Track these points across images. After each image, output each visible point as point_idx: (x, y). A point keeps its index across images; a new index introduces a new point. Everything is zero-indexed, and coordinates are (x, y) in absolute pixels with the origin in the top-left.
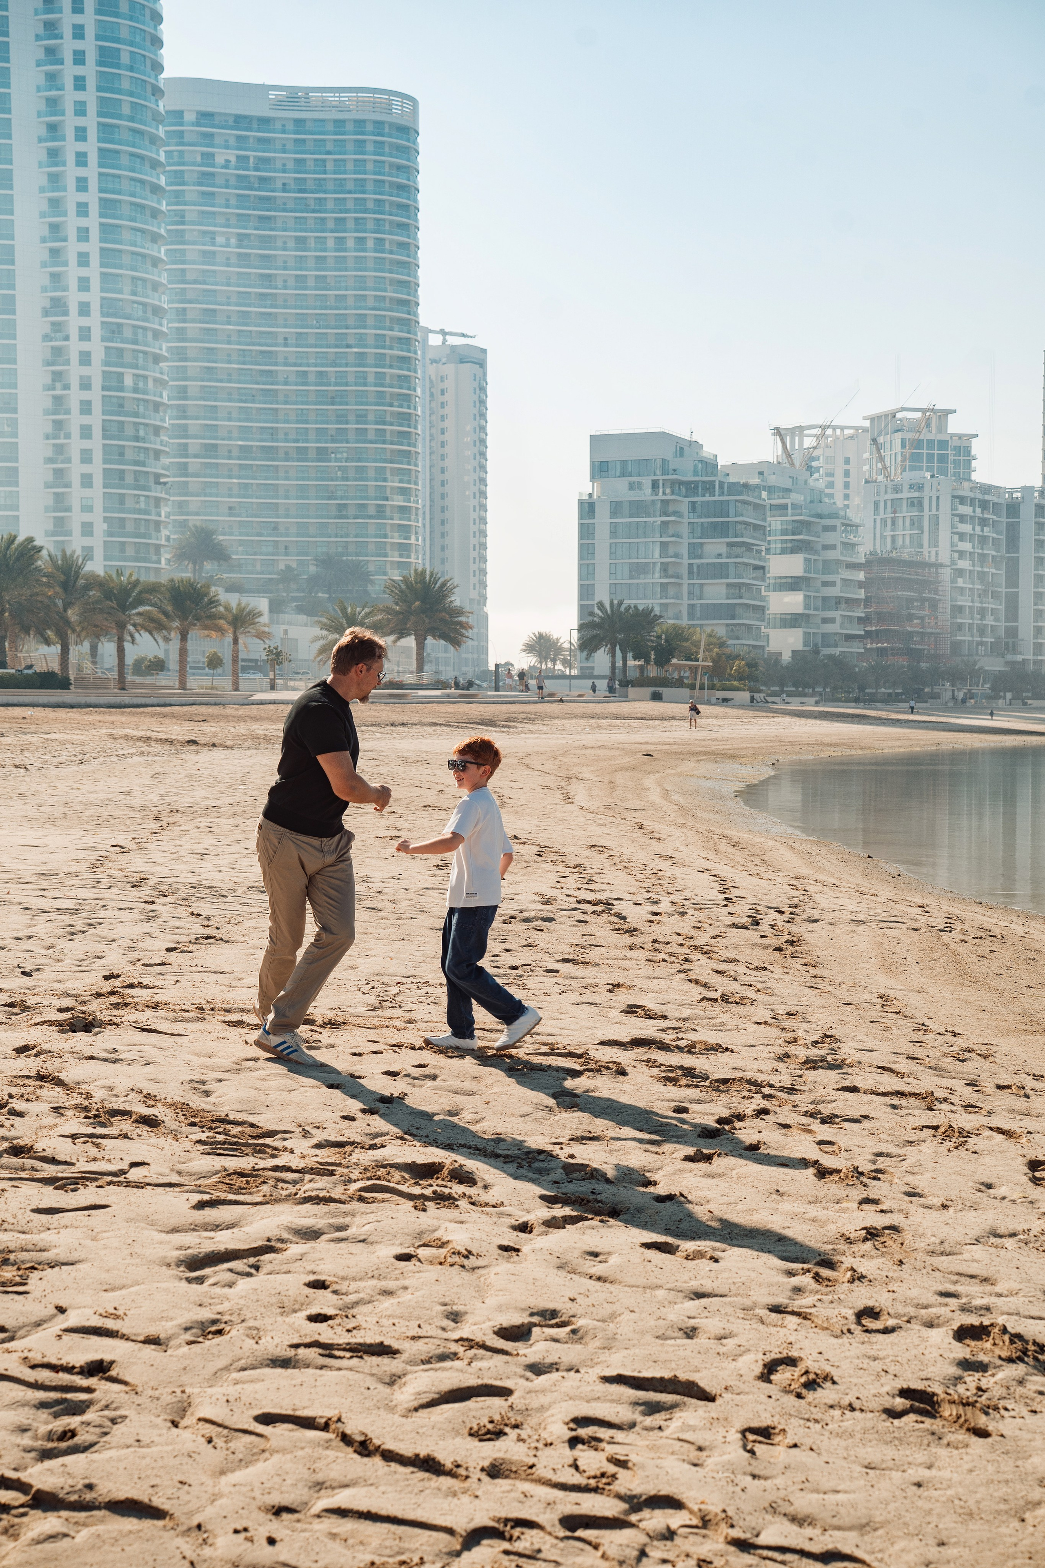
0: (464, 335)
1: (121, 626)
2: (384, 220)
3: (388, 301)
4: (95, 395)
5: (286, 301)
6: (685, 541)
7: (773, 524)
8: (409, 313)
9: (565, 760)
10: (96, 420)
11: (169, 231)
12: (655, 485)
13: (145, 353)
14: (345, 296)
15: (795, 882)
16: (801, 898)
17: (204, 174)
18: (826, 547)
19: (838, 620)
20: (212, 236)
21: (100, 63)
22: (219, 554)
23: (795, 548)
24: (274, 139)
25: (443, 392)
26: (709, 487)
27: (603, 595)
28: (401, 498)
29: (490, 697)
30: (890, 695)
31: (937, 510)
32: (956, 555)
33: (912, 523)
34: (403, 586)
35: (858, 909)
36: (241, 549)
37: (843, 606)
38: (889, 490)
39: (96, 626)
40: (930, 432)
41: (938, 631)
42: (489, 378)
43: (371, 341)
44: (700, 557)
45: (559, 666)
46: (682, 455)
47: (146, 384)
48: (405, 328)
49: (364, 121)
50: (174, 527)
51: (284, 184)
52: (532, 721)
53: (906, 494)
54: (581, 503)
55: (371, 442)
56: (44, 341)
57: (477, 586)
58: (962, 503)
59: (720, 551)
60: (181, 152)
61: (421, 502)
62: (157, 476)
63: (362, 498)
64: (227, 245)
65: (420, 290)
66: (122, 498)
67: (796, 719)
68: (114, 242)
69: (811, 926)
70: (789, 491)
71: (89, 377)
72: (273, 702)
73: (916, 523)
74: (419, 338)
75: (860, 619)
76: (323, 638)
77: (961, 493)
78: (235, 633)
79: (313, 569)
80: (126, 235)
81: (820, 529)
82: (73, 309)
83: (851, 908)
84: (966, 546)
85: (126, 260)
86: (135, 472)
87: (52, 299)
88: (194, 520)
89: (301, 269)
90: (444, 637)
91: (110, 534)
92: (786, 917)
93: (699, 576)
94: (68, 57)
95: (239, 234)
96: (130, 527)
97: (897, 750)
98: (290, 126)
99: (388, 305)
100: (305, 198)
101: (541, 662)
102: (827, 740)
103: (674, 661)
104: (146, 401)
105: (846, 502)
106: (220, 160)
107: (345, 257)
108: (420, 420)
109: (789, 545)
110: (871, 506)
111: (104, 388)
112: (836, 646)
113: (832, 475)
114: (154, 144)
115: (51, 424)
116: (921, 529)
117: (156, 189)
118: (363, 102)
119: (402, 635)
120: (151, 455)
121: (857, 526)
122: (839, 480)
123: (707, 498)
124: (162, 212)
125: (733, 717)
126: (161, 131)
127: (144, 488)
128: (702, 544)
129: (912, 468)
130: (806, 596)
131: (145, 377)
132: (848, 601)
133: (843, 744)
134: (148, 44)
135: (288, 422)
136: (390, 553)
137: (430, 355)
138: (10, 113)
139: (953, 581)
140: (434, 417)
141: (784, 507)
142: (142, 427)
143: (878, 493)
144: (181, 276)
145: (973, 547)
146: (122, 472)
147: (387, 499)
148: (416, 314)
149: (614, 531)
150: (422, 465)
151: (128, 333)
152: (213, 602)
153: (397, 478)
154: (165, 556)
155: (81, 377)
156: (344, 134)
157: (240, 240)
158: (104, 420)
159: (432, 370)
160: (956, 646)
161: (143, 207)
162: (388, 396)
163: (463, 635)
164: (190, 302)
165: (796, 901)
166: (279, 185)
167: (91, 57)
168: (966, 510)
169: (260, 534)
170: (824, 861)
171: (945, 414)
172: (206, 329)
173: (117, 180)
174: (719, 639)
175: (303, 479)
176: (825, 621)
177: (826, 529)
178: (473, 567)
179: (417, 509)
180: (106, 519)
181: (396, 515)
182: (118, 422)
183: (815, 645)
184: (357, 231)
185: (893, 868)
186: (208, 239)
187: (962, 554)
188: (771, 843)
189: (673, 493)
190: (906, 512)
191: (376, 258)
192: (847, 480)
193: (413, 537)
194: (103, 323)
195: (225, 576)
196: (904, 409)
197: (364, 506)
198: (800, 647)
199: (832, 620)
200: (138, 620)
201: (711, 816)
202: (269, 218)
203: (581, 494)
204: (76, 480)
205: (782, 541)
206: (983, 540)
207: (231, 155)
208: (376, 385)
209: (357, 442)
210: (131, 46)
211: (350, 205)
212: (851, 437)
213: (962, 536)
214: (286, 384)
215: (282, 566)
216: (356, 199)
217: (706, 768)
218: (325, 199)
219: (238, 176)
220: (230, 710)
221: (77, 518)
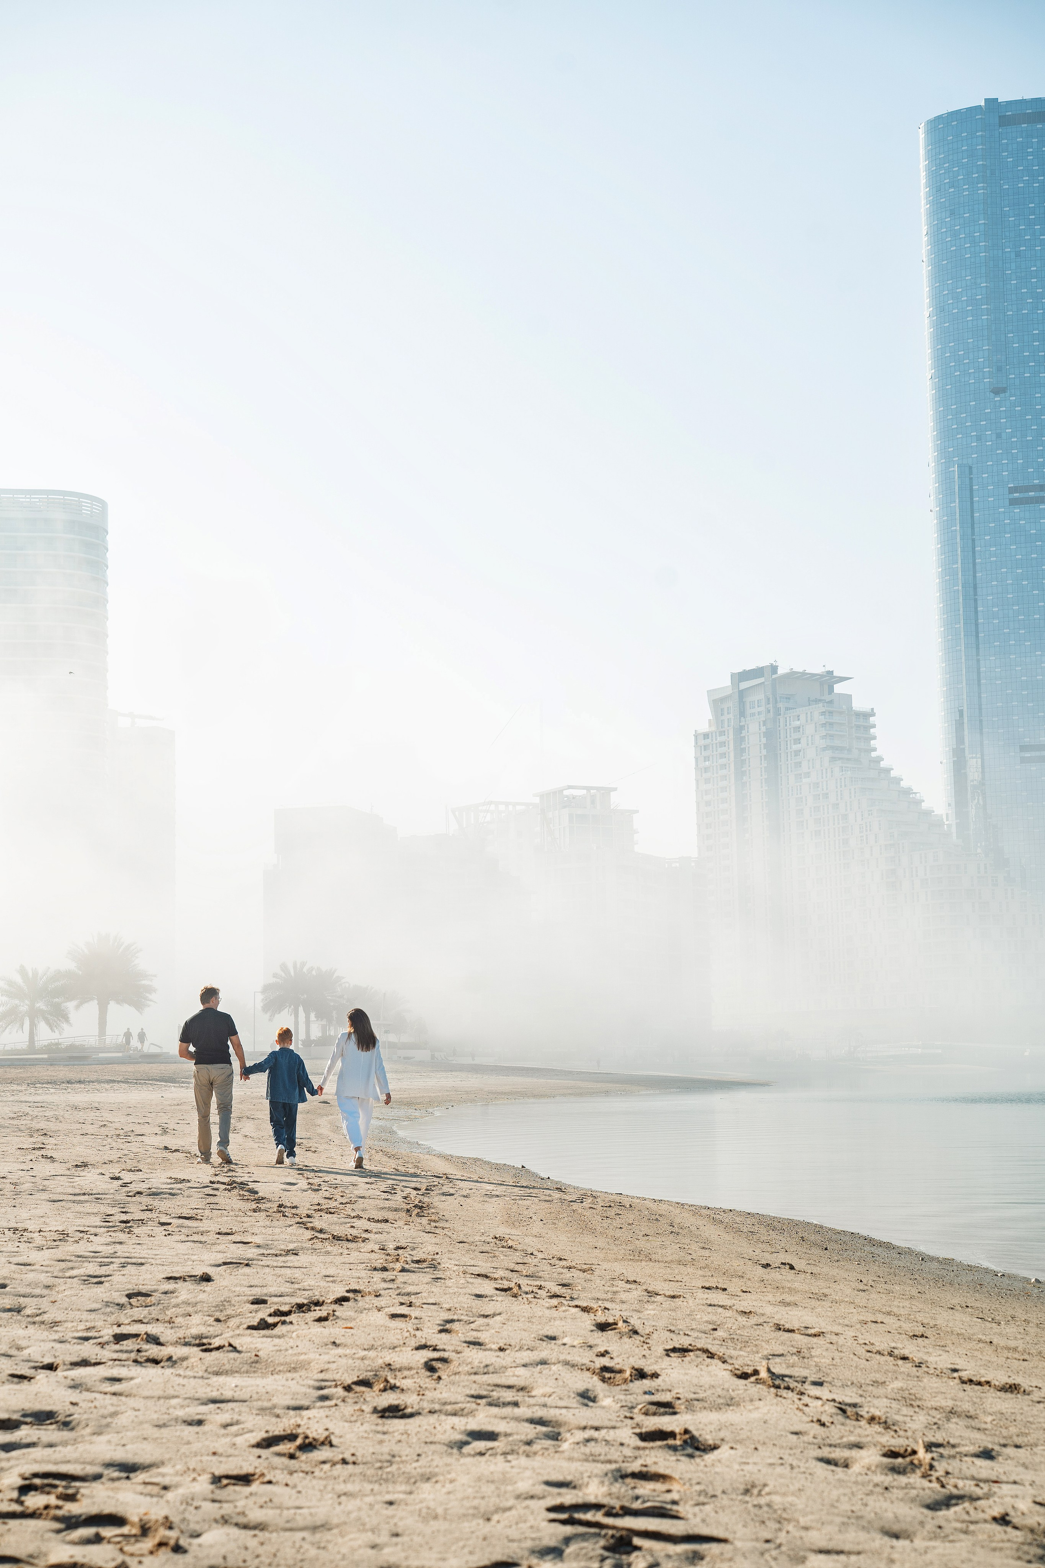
0: (152, 718)
8: (98, 696)
27: (288, 959)
34: (86, 951)
40: (595, 807)
42: (176, 759)
48: (95, 710)
54: (266, 872)
65: (108, 674)
74: (107, 719)
76: (3, 1004)
77: (625, 863)
90: (129, 1001)
118: (54, 503)
119: (83, 1000)
125: (412, 1072)
137: (120, 736)
148: (105, 698)
163: (146, 999)
171: (606, 792)
196: (570, 787)
203: (265, 865)
212: (522, 813)
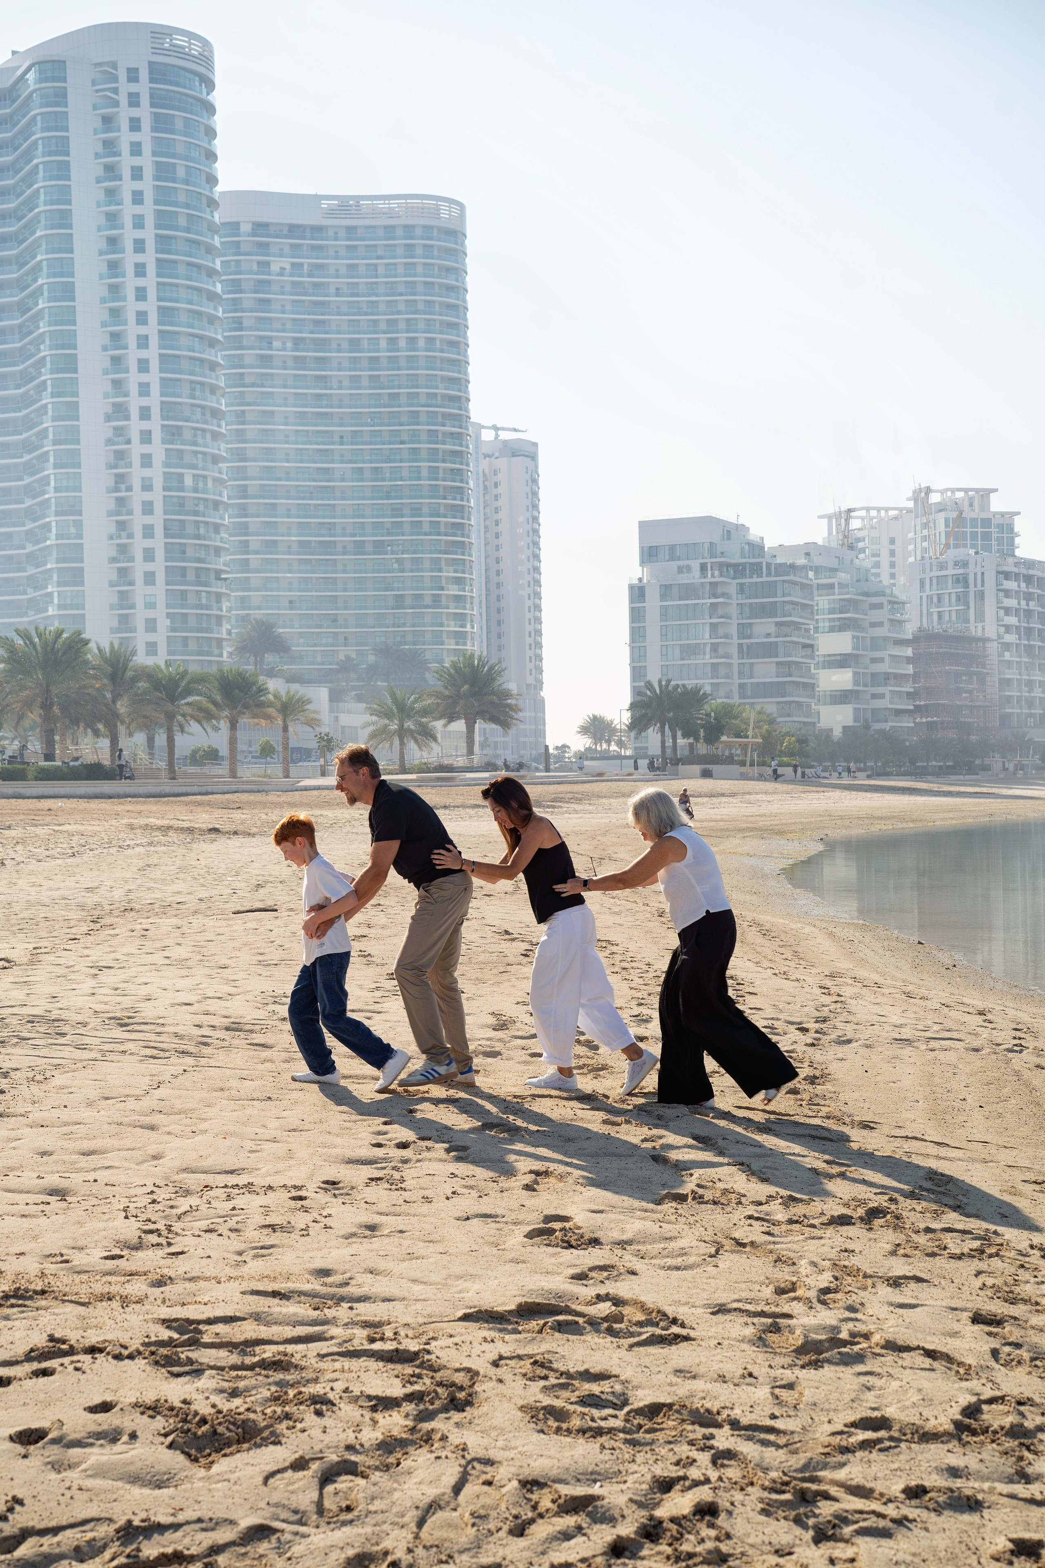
0: (515, 430)
1: (170, 716)
2: (434, 320)
3: (439, 397)
4: (157, 496)
5: (341, 400)
6: (735, 622)
7: (821, 603)
8: (460, 409)
9: (603, 839)
10: (157, 520)
11: (225, 337)
12: (703, 567)
13: (204, 454)
14: (398, 394)
15: (828, 983)
16: (833, 1007)
17: (260, 282)
18: (873, 625)
19: (888, 696)
20: (269, 341)
21: (157, 178)
22: (280, 646)
23: (842, 626)
24: (327, 246)
25: (496, 485)
26: (756, 569)
27: (654, 676)
28: (456, 587)
29: (539, 777)
30: (940, 767)
31: (983, 586)
32: (1002, 630)
33: (958, 599)
34: (452, 671)
35: (903, 1021)
36: (301, 641)
37: (892, 681)
38: (934, 568)
39: (145, 717)
40: (973, 510)
41: (987, 704)
42: (540, 471)
43: (424, 437)
44: (750, 637)
45: (614, 747)
46: (729, 538)
47: (206, 484)
48: (457, 423)
49: (413, 226)
50: (237, 621)
51: (337, 289)
52: (579, 800)
53: (950, 571)
54: (632, 587)
55: (426, 534)
56: (106, 445)
57: (534, 671)
58: (1006, 578)
59: (769, 631)
60: (238, 262)
61: (476, 591)
62: (218, 572)
63: (418, 589)
64: (284, 349)
65: (470, 386)
66: (184, 593)
67: (847, 793)
68: (173, 348)
69: (842, 1051)
70: (834, 570)
71: (151, 479)
72: (318, 788)
73: (962, 599)
74: (470, 433)
75: (908, 694)
76: (373, 723)
77: (1005, 568)
78: (284, 721)
79: (372, 659)
80: (184, 341)
81: (867, 607)
82: (134, 413)
83: (895, 1019)
84: (1012, 620)
85: (185, 365)
86: (197, 569)
87: (114, 405)
88: (256, 614)
89: (355, 370)
90: (494, 719)
91: (173, 630)
92: (809, 1038)
93: (749, 656)
94: (126, 173)
95: (294, 338)
96: (192, 622)
97: (949, 822)
98: (342, 233)
99: (439, 401)
100: (358, 302)
101: (596, 744)
102: (878, 813)
103: (724, 738)
104: (206, 500)
105: (892, 581)
106: (275, 267)
107: (397, 357)
108: (474, 512)
109: (837, 623)
110: (917, 584)
111: (165, 489)
112: (886, 721)
113: (878, 555)
114: (210, 254)
115: (114, 524)
116: (967, 604)
117: (213, 297)
118: (412, 208)
119: (451, 719)
120: (212, 551)
121: (903, 603)
122: (885, 560)
123: (755, 579)
124: (219, 318)
125: (783, 793)
126: (217, 241)
127: (206, 584)
128: (751, 624)
129: (956, 546)
130: (855, 673)
131: (205, 477)
132: (897, 676)
133: (894, 817)
134: (203, 158)
135: (345, 517)
136: (446, 641)
137: (484, 450)
138: (71, 228)
139: (1001, 655)
140: (488, 510)
141: (831, 586)
142: (202, 525)
143: (923, 571)
144: (239, 380)
145: (1019, 621)
146: (184, 569)
147: (442, 589)
148: (467, 410)
149: (664, 613)
150: (476, 556)
151: (187, 435)
152: (262, 690)
153: (451, 569)
154: (227, 650)
155: (143, 479)
156: (394, 239)
157: (295, 344)
158: (165, 520)
159: (484, 464)
160: (1005, 718)
161: (200, 314)
162: (441, 489)
163: (512, 718)
164: (249, 404)
165: (825, 1012)
166: (332, 290)
167: (148, 172)
168: (1011, 585)
169: (320, 626)
170: (868, 951)
171: (985, 494)
172: (264, 430)
173: (174, 288)
174: (768, 716)
175: (361, 572)
176: (874, 696)
177: (874, 606)
178: (529, 653)
179: (472, 597)
180: (169, 615)
181: (452, 604)
182: (180, 521)
183: (866, 721)
184: (408, 331)
185: (945, 957)
186: (265, 344)
187: (1008, 628)
188: (808, 929)
189: (721, 575)
190: (952, 589)
191: (427, 357)
192: (893, 559)
193: (469, 626)
194: (163, 426)
195: (285, 667)
197: (420, 596)
198: (850, 722)
199: (882, 696)
200: (188, 710)
201: (748, 898)
202: (323, 322)
203: (631, 579)
204: (139, 578)
205: (830, 620)
206: (1029, 613)
207: (286, 263)
208: (430, 479)
209: (412, 534)
210: (186, 160)
211: (401, 307)
212: (896, 518)
213: (1007, 611)
214: (343, 480)
215: (342, 657)
216: (407, 301)
217: (752, 844)
218: (377, 302)
219: (293, 283)
220: (272, 797)
221: (140, 616)
